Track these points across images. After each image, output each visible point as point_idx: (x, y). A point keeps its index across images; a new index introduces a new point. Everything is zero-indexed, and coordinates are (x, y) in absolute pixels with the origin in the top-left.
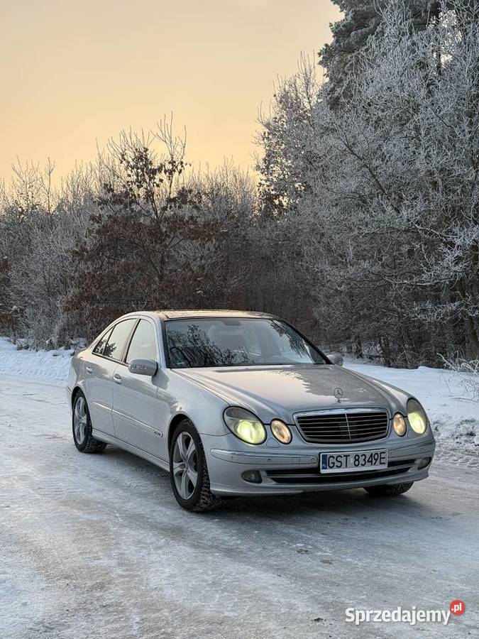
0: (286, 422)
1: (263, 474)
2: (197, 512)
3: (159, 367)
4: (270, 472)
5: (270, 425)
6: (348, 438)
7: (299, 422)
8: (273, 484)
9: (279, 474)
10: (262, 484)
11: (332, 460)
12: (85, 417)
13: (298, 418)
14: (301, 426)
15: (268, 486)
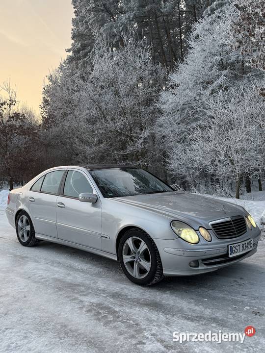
0: (205, 227)
1: (200, 262)
2: (149, 287)
3: (98, 197)
4: (203, 260)
5: (198, 230)
6: (235, 234)
7: (213, 227)
8: (205, 267)
9: (207, 261)
10: (200, 268)
11: (234, 249)
12: (29, 226)
13: (212, 225)
14: (214, 230)
15: (203, 269)
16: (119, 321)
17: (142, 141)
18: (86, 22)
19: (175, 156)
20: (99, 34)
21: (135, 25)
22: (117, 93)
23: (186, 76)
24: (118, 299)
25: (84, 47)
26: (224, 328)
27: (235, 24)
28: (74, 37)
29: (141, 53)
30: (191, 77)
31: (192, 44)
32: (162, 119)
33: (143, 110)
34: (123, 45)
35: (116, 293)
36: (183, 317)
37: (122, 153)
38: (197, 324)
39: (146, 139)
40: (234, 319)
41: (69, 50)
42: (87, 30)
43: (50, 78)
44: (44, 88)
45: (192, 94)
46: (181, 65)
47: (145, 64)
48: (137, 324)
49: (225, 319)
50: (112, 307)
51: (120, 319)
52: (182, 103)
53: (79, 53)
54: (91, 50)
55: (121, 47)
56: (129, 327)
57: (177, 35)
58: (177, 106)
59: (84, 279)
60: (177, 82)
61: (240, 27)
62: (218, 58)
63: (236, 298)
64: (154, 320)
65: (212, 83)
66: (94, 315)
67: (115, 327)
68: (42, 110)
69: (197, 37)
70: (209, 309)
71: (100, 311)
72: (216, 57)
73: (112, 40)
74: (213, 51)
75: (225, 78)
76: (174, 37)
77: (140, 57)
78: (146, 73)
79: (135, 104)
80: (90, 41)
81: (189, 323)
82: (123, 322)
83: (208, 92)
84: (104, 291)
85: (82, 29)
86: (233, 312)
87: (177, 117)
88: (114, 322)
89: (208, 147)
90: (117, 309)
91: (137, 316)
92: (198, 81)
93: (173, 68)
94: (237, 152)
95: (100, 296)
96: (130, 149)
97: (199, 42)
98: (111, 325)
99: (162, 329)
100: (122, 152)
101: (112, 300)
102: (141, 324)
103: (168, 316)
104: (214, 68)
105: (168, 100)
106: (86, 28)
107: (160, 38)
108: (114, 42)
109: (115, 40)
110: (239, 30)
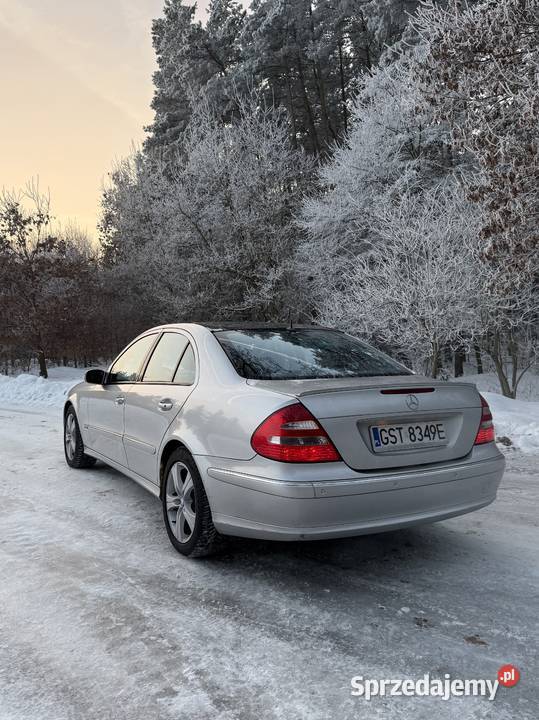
16: (142, 640)
17: (270, 286)
18: (177, 78)
19: (327, 313)
20: (199, 98)
21: (264, 84)
22: (228, 203)
23: (348, 170)
24: (157, 589)
25: (173, 121)
26: (348, 657)
27: (421, 67)
28: (157, 104)
29: (270, 131)
30: (355, 172)
31: (359, 113)
32: (304, 248)
33: (274, 232)
34: (240, 116)
35: (158, 576)
36: (271, 630)
37: (236, 307)
38: (296, 648)
39: (278, 282)
40: (372, 636)
41: (149, 129)
42: (178, 92)
43: (116, 177)
44: (105, 195)
45: (356, 202)
46: (339, 151)
47: (277, 149)
48: (175, 648)
49: (354, 634)
50: (140, 607)
51: (145, 634)
52: (339, 218)
53: (165, 132)
54: (185, 126)
55: (236, 119)
56: (157, 653)
57: (339, 101)
58: (331, 224)
59: (106, 546)
60: (331, 181)
61: (430, 72)
62: (403, 137)
63: (388, 587)
64: (212, 638)
65: (392, 182)
66: (96, 626)
67: (129, 654)
68: (102, 234)
69: (367, 101)
70: (329, 612)
71: (111, 617)
72: (400, 136)
73: (220, 108)
74: (395, 125)
75: (415, 172)
76: (334, 104)
77: (268, 137)
78: (280, 165)
79: (259, 222)
80: (184, 111)
81: (281, 644)
82: (147, 642)
83: (385, 199)
84: (136, 571)
85: (169, 90)
86: (376, 620)
87: (332, 244)
88: (131, 642)
89: (381, 295)
90: (147, 612)
91: (181, 629)
92: (369, 180)
93: (326, 156)
94: (433, 304)
95: (123, 582)
96: (250, 301)
97: (371, 109)
98: (121, 648)
99: (223, 659)
100: (237, 305)
101: (143, 591)
102: (183, 646)
103: (242, 628)
104: (397, 156)
105: (315, 214)
106: (177, 88)
107: (307, 105)
108: (225, 112)
109: (227, 109)
110: (428, 78)
